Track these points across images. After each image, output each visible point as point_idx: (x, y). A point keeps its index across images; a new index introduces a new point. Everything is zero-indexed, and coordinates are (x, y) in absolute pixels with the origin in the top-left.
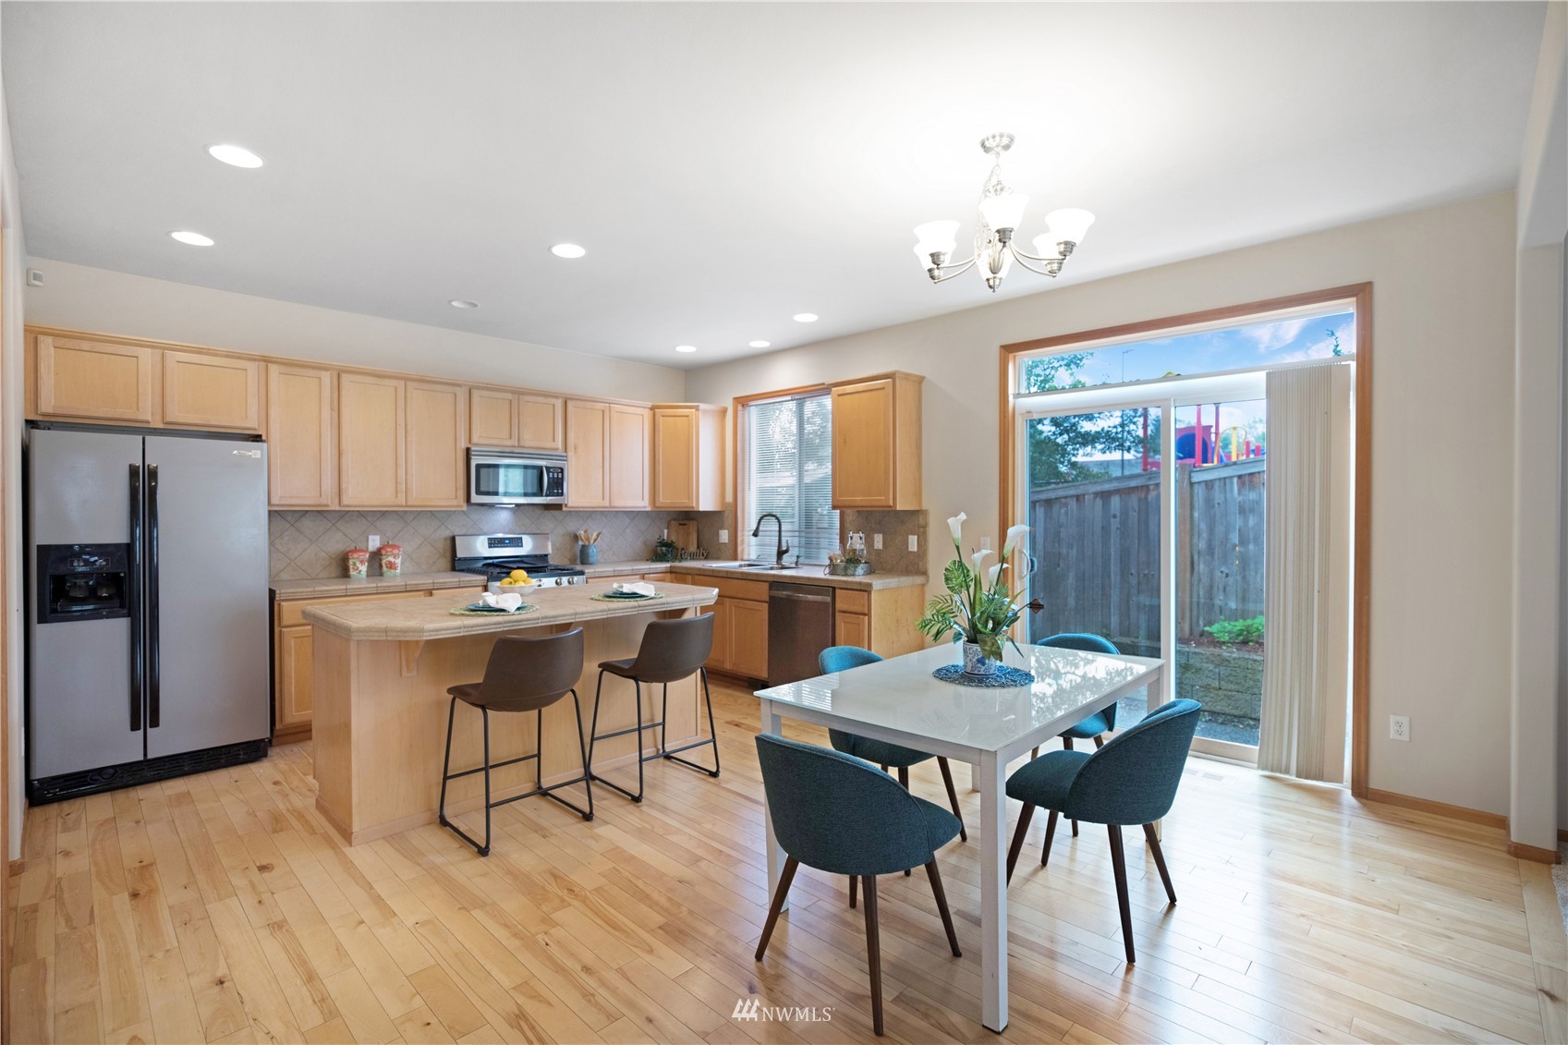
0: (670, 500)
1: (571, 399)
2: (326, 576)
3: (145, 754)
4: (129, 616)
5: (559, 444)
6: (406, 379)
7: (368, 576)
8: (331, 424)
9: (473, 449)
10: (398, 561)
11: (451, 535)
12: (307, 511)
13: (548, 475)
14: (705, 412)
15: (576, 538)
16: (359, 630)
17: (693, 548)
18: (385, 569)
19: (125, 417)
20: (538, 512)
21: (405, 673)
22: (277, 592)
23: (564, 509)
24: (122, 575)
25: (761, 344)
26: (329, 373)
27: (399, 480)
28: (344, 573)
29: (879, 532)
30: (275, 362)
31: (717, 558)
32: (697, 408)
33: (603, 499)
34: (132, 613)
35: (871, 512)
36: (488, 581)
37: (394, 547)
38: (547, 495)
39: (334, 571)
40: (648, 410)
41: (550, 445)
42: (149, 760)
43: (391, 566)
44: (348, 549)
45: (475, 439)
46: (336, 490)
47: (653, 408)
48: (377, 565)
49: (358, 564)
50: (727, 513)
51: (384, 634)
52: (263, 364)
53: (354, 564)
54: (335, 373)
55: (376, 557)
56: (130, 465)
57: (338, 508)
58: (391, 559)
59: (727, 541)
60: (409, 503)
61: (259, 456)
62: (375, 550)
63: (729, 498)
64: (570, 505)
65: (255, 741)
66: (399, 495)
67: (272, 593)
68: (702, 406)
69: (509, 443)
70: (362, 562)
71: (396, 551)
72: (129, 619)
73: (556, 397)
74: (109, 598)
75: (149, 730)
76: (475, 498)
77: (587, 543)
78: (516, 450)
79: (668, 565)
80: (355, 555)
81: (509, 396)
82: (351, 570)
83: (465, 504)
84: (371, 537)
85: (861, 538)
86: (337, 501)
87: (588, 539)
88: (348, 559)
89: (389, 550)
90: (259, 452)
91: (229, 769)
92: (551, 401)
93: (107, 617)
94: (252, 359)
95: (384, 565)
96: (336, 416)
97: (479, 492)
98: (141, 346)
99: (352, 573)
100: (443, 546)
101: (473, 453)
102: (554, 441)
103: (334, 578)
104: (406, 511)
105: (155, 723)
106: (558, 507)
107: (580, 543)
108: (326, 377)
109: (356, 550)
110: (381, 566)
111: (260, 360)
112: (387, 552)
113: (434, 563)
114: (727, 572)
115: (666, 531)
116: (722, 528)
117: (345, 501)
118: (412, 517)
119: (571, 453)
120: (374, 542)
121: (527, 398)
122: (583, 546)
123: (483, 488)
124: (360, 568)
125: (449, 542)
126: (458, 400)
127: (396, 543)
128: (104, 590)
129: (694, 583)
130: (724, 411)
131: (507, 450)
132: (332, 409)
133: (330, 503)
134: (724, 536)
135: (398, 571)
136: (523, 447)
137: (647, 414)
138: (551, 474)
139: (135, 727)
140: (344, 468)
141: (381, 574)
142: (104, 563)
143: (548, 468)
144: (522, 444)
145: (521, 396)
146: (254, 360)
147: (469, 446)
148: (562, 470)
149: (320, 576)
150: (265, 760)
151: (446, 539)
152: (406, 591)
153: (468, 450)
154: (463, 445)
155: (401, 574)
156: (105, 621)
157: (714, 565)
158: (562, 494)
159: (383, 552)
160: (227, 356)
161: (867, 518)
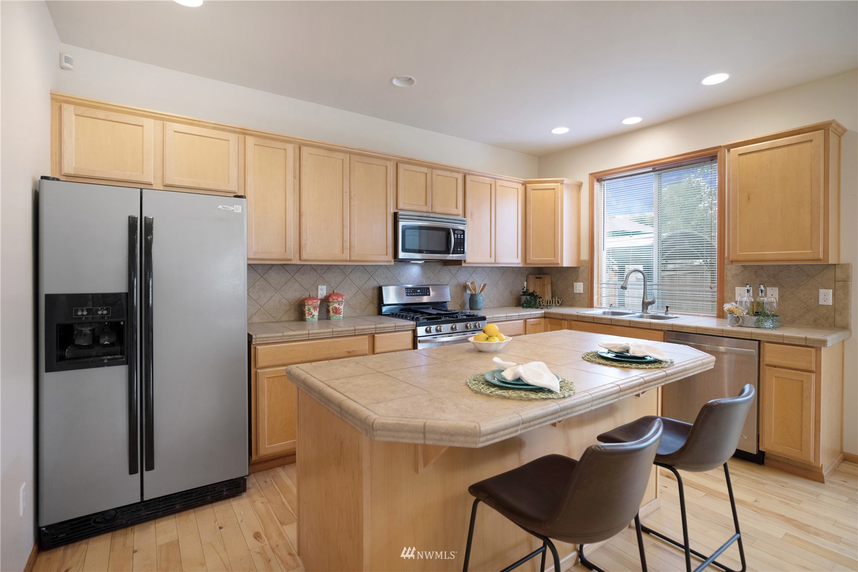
0: (538, 258)
1: (469, 174)
2: (287, 319)
3: (142, 495)
4: (127, 364)
5: (460, 211)
6: (350, 153)
7: (319, 319)
8: (294, 190)
9: (400, 213)
10: (342, 307)
11: (378, 285)
12: (273, 265)
13: (454, 236)
14: (568, 185)
15: (465, 287)
16: (386, 428)
17: (548, 297)
18: (331, 313)
19: (132, 179)
20: (439, 267)
21: (421, 469)
22: (254, 337)
23: (463, 265)
24: (122, 323)
25: (633, 121)
26: (293, 145)
27: (345, 239)
28: (301, 316)
29: (773, 285)
30: (251, 135)
31: (571, 306)
32: (562, 183)
33: (491, 257)
34: (129, 362)
35: (761, 267)
36: (416, 326)
37: (338, 295)
38: (453, 253)
39: (293, 315)
40: (521, 184)
41: (454, 211)
42: (146, 501)
43: (337, 311)
44: (304, 297)
45: (401, 206)
46: (297, 247)
47: (524, 184)
48: (324, 310)
49: (312, 310)
50: (581, 269)
51: (422, 435)
52: (241, 136)
53: (309, 310)
54: (297, 146)
55: (325, 302)
56: (129, 217)
57: (299, 262)
58: (336, 305)
59: (582, 292)
60: (353, 259)
61: (240, 211)
62: (323, 297)
63: (585, 256)
64: (468, 261)
65: (235, 479)
66: (345, 251)
67: (250, 337)
68: (566, 181)
69: (425, 209)
70: (315, 308)
71: (340, 299)
72: (127, 366)
73: (458, 172)
74: (112, 345)
75: (145, 472)
76: (402, 255)
77: (474, 293)
78: (432, 215)
79: (543, 311)
80: (310, 302)
81: (425, 170)
82: (307, 315)
83: (393, 260)
84: (320, 287)
85: (748, 291)
86: (298, 256)
87: (475, 289)
88: (304, 306)
89: (334, 298)
90: (240, 207)
91: (214, 504)
92: (455, 175)
93: (109, 365)
94: (233, 131)
95: (331, 310)
96: (297, 184)
97: (404, 250)
98: (146, 116)
99: (308, 317)
100: (372, 294)
101: (400, 216)
102: (457, 208)
103: (292, 321)
104: (346, 266)
105: (150, 467)
106: (458, 263)
107: (468, 292)
108: (290, 148)
109: (310, 298)
110: (328, 311)
111: (239, 133)
112: (333, 299)
113: (365, 308)
114: (594, 318)
115: (525, 283)
116: (577, 280)
117: (304, 257)
118: (350, 271)
119: (468, 219)
120: (322, 291)
121: (439, 172)
122: (472, 295)
123: (407, 247)
124: (313, 314)
125: (376, 292)
126: (388, 170)
127: (341, 292)
128: (107, 338)
129: (570, 328)
130: (580, 186)
131: (425, 215)
132: (295, 177)
133: (292, 258)
134: (579, 287)
135: (342, 315)
136: (435, 213)
137: (521, 188)
138: (456, 235)
139: (132, 470)
140: (303, 227)
141: (328, 318)
142: (105, 312)
143: (454, 230)
144: (434, 210)
145: (434, 170)
146: (235, 132)
147: (396, 211)
148: (463, 231)
149: (283, 319)
150: (244, 495)
151: (374, 288)
152: (355, 335)
153: (395, 215)
154: (392, 210)
155: (343, 317)
156: (106, 368)
157: (586, 312)
158: (463, 252)
159: (331, 300)
160: (214, 128)
161: (756, 272)
